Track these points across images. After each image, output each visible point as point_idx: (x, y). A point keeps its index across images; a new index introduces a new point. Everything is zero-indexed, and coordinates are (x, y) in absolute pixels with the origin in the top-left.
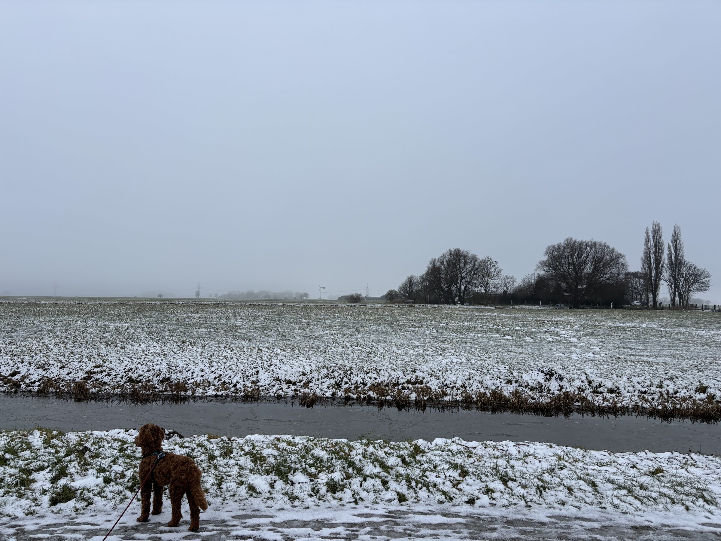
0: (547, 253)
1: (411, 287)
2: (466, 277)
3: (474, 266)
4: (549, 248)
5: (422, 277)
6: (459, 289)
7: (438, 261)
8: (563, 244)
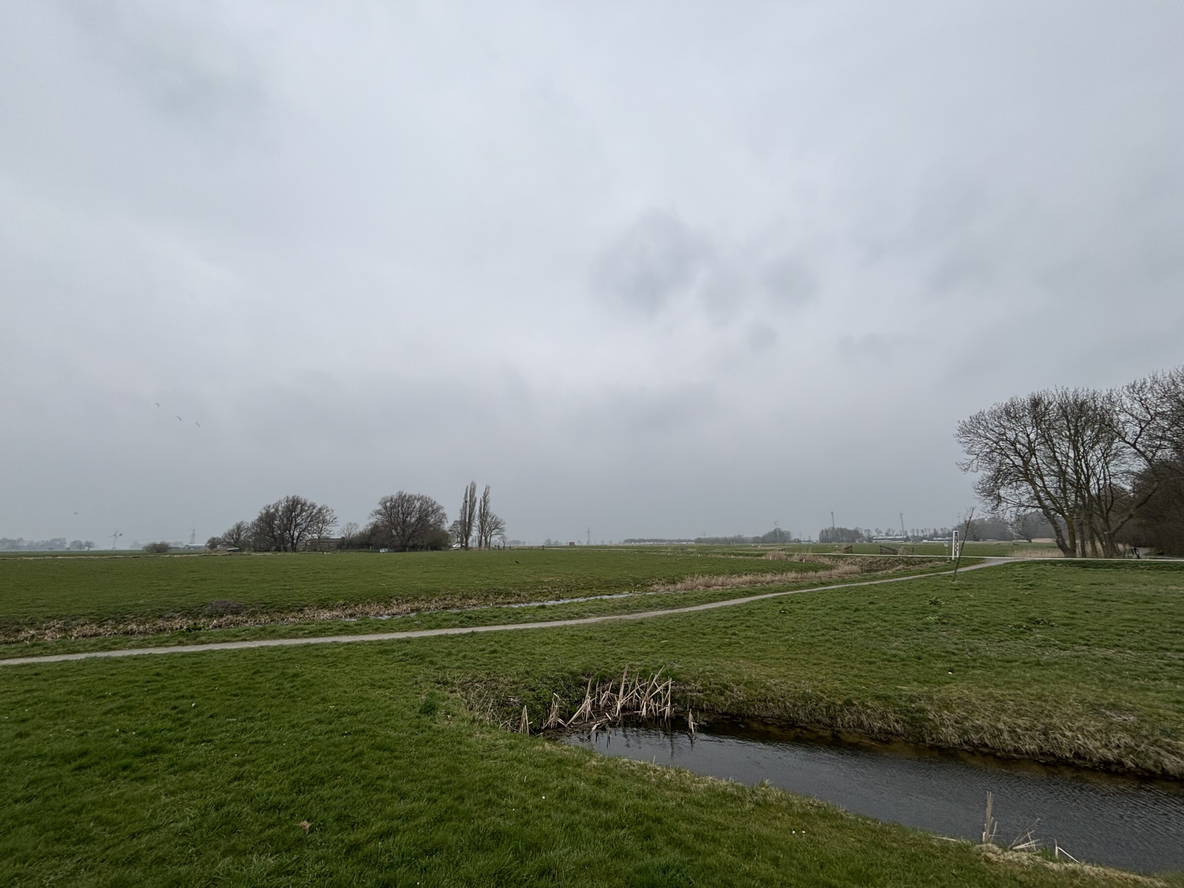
0: (381, 503)
1: (239, 534)
2: (301, 524)
3: (311, 513)
4: (383, 499)
5: (254, 524)
6: (292, 537)
7: (273, 507)
8: (395, 497)
